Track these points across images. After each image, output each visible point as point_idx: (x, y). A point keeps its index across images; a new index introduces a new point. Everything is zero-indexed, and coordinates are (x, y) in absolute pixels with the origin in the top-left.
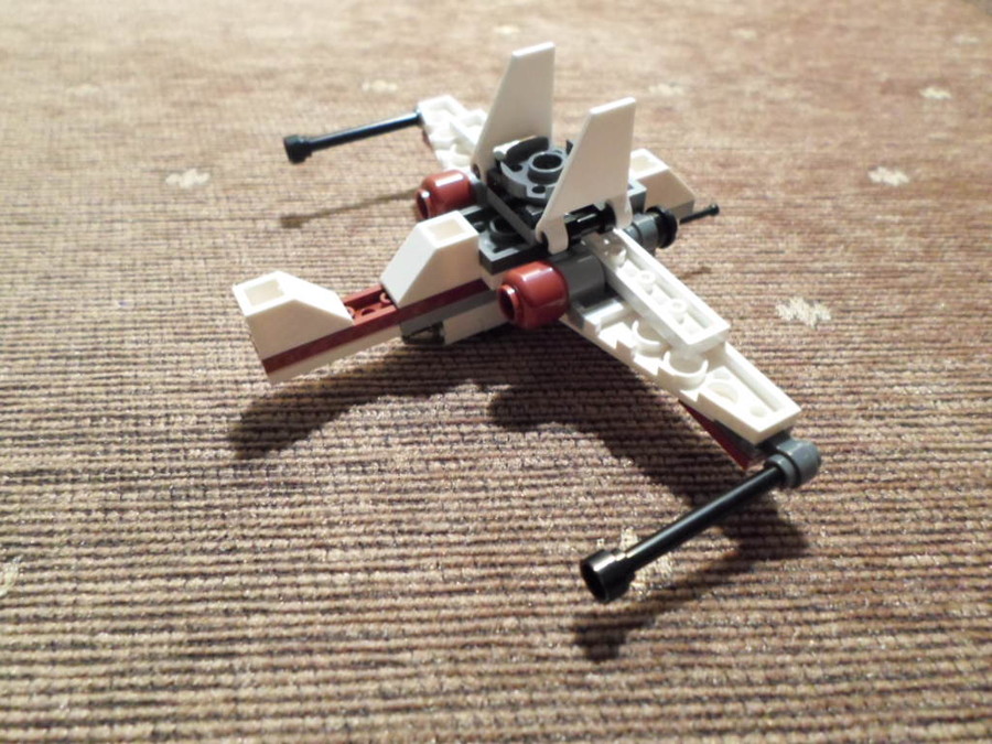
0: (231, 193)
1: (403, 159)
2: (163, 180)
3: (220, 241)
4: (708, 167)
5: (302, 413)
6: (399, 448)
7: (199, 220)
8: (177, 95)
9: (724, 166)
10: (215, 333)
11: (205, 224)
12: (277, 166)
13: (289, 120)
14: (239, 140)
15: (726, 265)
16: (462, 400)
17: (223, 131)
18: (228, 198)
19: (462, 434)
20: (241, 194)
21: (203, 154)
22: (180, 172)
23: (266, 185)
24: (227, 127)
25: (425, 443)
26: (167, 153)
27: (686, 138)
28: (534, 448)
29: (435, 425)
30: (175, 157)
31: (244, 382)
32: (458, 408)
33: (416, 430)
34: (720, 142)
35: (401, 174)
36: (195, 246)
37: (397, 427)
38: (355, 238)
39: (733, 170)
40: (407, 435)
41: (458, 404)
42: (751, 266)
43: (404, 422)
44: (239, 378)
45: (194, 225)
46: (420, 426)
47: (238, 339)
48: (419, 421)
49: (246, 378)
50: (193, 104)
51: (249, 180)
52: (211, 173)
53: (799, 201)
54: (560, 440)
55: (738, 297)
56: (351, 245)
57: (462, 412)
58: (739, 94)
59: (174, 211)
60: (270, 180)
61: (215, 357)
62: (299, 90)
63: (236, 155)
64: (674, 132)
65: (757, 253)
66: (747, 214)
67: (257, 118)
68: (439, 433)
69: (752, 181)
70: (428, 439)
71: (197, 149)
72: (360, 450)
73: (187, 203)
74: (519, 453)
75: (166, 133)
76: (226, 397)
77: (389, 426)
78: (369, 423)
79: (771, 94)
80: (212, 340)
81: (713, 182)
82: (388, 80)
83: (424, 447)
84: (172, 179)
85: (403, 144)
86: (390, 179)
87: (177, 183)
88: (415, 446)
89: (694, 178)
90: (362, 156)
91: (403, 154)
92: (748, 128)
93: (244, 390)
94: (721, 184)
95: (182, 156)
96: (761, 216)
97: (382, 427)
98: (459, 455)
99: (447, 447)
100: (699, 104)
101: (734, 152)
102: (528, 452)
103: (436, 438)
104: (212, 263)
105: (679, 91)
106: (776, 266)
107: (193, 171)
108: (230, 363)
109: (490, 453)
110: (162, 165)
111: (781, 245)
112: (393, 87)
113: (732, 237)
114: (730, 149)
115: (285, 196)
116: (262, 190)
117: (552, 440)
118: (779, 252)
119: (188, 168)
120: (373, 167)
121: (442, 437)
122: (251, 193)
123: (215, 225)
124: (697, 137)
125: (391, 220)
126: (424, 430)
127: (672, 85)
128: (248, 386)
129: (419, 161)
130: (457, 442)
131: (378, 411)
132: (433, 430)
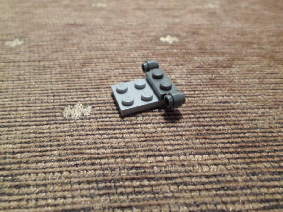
0: (31, 49)
1: (107, 33)
2: (3, 44)
3: (22, 72)
4: (235, 35)
5: (45, 173)
6: (98, 198)
7: (15, 62)
8: (18, 9)
9: (242, 35)
10: (10, 122)
11: (16, 64)
12: (53, 37)
13: (61, 18)
14: (39, 26)
15: (255, 80)
16: (133, 163)
17: (33, 23)
18: (30, 51)
19: (134, 187)
20: (35, 49)
21: (23, 32)
22: (12, 40)
23: (47, 45)
24: (35, 21)
25: (113, 194)
26: (8, 32)
27: (224, 23)
28: (176, 198)
29: (118, 181)
30: (10, 34)
31: (18, 153)
32: (132, 168)
33: (108, 184)
34: (237, 25)
35: (106, 40)
36: (10, 74)
37: (97, 182)
38: (84, 69)
39: (246, 37)
40: (103, 188)
41: (132, 165)
42: (266, 80)
43: (101, 178)
44: (15, 150)
45: (12, 64)
46: (110, 181)
47: (20, 126)
48: (110, 178)
49: (19, 150)
50: (24, 13)
51: (40, 43)
52: (25, 40)
53: (277, 50)
54: (191, 191)
55: (265, 97)
56: (82, 72)
57: (134, 171)
58: (240, 8)
59: (5, 58)
60: (50, 43)
61: (6, 136)
62: (66, 7)
63: (37, 32)
64: (218, 21)
65: (267, 74)
66: (258, 56)
67: (48, 18)
68: (121, 186)
69: (255, 41)
70: (114, 191)
71: (21, 30)
72: (75, 200)
73: (11, 54)
74: (168, 201)
75: (10, 24)
76: (5, 164)
77: (92, 182)
78: (81, 180)
79: (253, 7)
80: (7, 126)
81: (239, 41)
82: (103, 3)
83: (112, 198)
84: (7, 43)
85: (107, 27)
86: (101, 42)
87: (9, 45)
88: (107, 197)
89: (231, 40)
90: (90, 32)
91: (107, 31)
92: (247, 20)
93: (16, 158)
94: (242, 42)
95: (14, 33)
96: (264, 57)
97: (89, 182)
98: (132, 204)
99: (125, 197)
100: (225, 11)
101: (244, 29)
102: (172, 201)
103: (119, 190)
104: (16, 83)
105: (217, 6)
106: (278, 80)
107: (17, 40)
108: (12, 141)
109: (151, 202)
110: (4, 37)
111: (277, 71)
112: (104, 5)
113: (254, 66)
114: (242, 28)
115: (55, 50)
116: (45, 47)
117: (185, 191)
118: (277, 73)
119: (15, 38)
120: (94, 36)
121: (123, 190)
122: (40, 49)
123: (22, 64)
124: (228, 23)
125: (101, 60)
126: (113, 184)
127: (213, 4)
128: (19, 155)
129: (114, 34)
130: (131, 193)
131: (87, 171)
132: (118, 184)
